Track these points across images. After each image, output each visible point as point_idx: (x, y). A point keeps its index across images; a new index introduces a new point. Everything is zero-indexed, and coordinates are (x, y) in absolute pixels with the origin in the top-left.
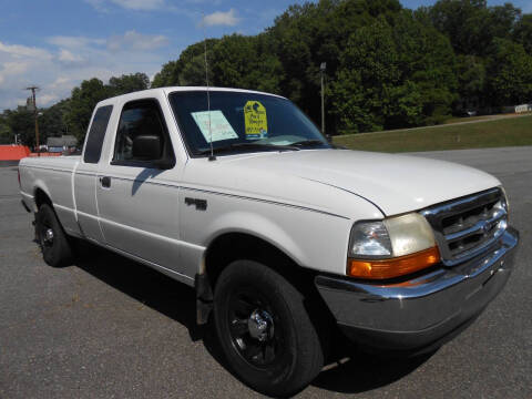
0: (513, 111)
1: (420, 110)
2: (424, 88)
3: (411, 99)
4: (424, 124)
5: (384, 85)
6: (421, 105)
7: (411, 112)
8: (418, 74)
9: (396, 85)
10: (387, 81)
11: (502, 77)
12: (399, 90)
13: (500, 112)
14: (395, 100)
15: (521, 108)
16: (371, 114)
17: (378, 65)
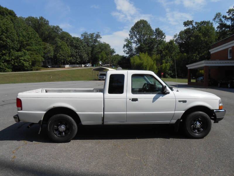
0: (64, 67)
1: (31, 63)
2: (31, 54)
3: (26, 58)
4: (32, 70)
5: (11, 50)
6: (30, 61)
7: (26, 64)
8: (28, 47)
9: (18, 51)
10: (13, 48)
11: (60, 54)
12: (20, 53)
13: (60, 67)
14: (17, 58)
15: (67, 66)
16: (5, 63)
17: (8, 40)
